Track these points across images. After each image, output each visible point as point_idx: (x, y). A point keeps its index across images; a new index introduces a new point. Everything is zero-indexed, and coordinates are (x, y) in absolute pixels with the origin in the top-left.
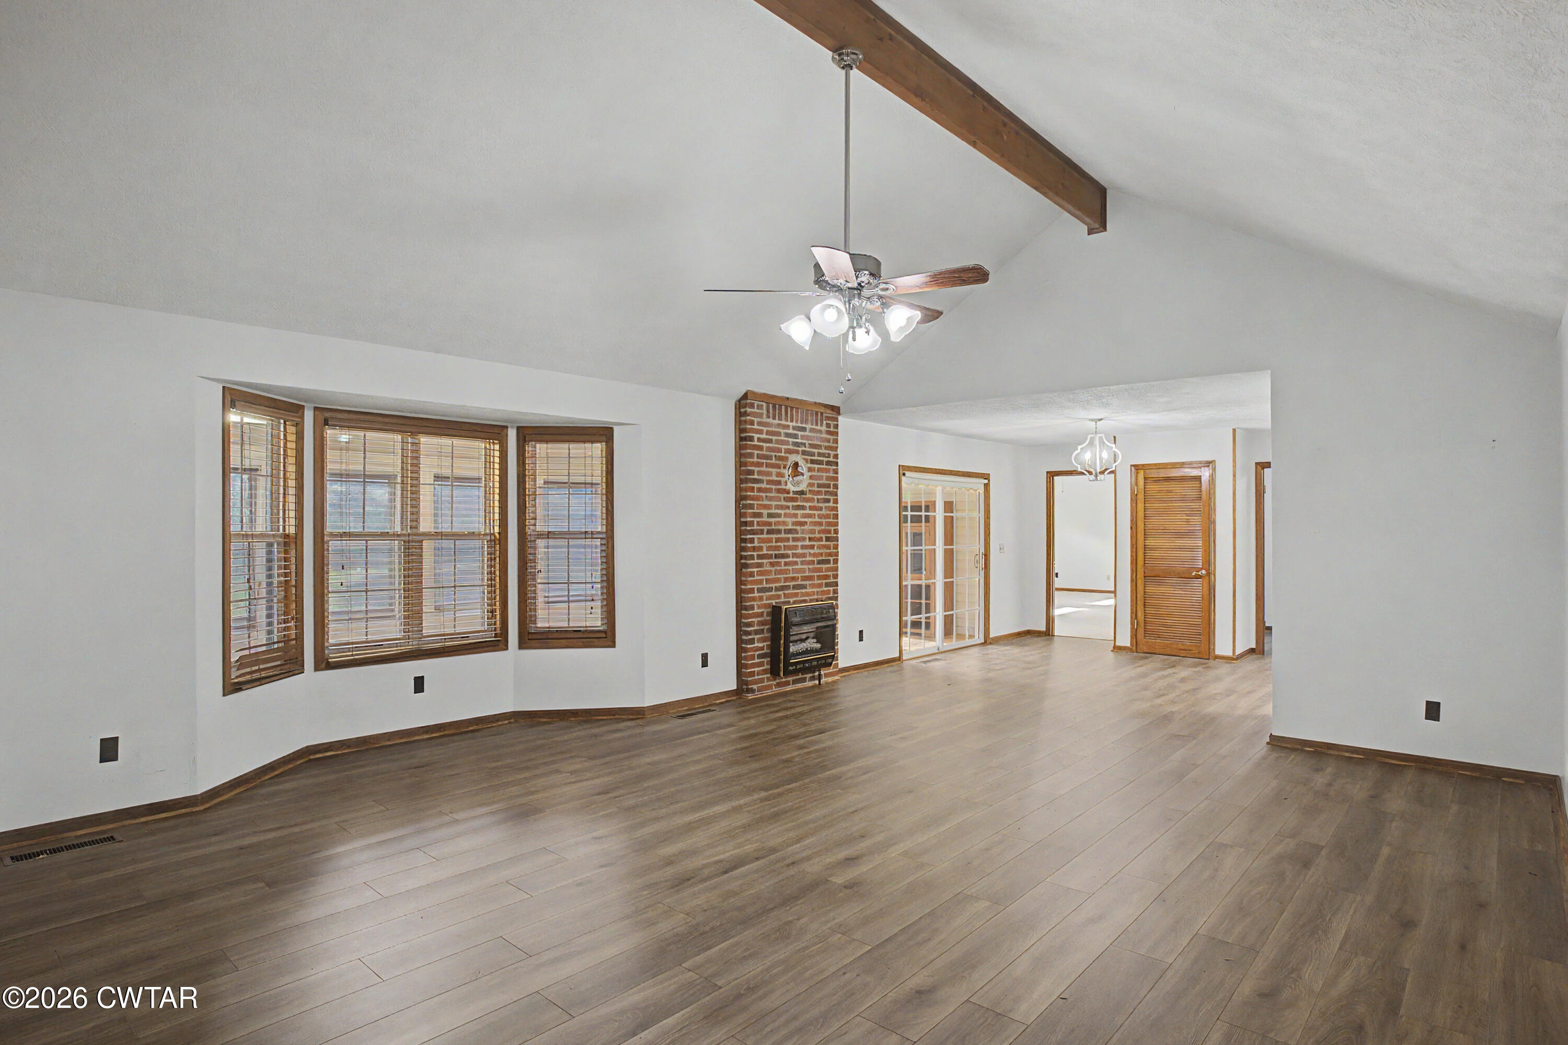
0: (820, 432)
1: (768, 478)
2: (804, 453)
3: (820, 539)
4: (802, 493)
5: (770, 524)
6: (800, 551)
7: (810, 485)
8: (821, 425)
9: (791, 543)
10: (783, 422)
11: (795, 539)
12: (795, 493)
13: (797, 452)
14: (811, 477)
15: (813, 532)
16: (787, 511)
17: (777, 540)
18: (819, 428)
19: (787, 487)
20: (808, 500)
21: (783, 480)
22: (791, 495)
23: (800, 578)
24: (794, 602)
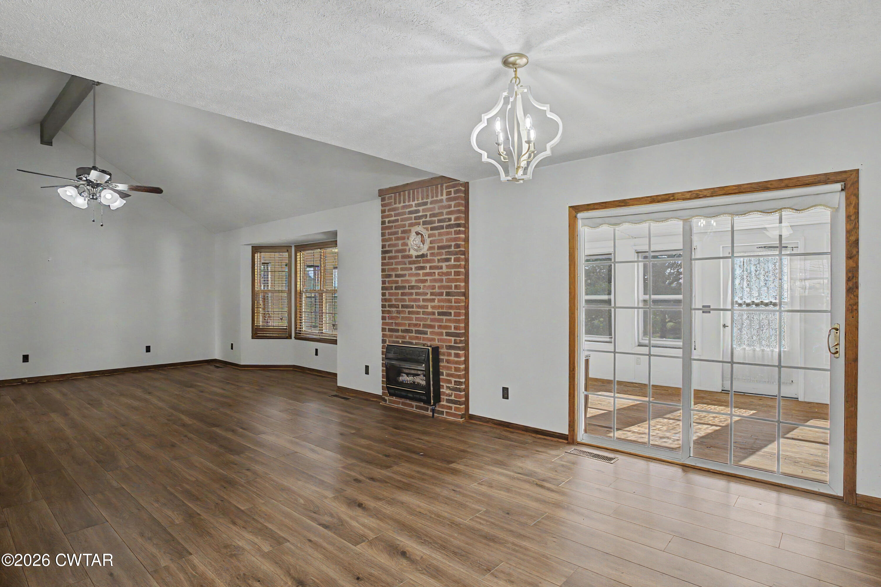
0: (442, 200)
1: (395, 248)
2: (424, 223)
3: (441, 294)
4: (423, 256)
5: (397, 282)
6: (421, 303)
7: (430, 248)
8: (442, 195)
9: (414, 297)
10: (407, 203)
11: (417, 294)
12: (417, 257)
13: (419, 224)
14: (431, 242)
15: (433, 287)
16: (411, 272)
17: (403, 294)
18: (440, 198)
19: (411, 253)
20: (428, 261)
21: (407, 248)
22: (414, 259)
23: (422, 325)
24: (416, 344)
